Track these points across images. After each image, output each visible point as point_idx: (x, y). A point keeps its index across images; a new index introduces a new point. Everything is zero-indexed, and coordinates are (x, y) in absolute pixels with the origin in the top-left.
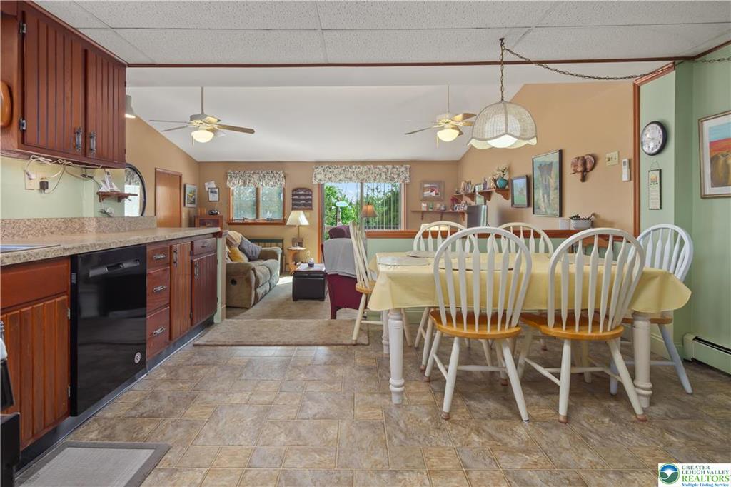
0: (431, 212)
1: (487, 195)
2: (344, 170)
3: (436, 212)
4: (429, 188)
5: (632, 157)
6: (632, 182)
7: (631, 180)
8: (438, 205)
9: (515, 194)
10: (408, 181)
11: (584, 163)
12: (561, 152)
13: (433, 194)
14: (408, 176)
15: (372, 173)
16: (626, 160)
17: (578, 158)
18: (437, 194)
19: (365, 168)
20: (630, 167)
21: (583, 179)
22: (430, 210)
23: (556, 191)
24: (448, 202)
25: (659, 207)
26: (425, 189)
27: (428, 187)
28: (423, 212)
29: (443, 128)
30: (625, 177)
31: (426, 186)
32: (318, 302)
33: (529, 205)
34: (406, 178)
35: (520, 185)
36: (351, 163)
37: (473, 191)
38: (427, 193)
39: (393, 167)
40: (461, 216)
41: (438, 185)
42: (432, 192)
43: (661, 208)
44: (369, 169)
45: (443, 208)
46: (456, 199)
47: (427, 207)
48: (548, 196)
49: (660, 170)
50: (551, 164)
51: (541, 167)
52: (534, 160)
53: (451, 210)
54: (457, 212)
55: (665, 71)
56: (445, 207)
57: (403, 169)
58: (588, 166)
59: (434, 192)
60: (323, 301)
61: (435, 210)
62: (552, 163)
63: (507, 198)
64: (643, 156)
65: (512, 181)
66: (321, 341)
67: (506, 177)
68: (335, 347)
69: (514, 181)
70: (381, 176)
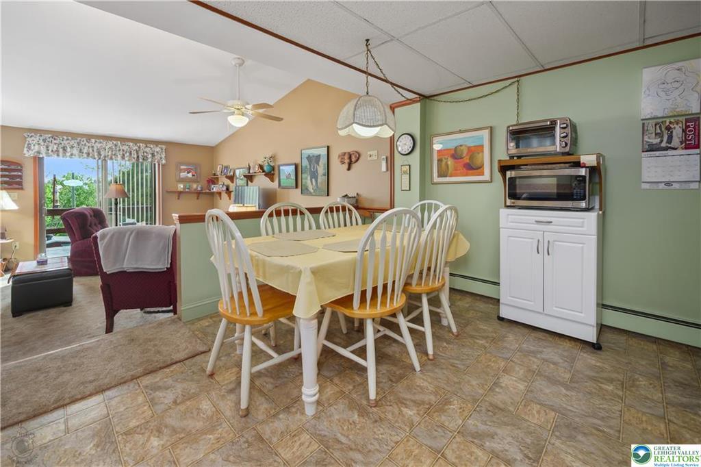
0: (187, 192)
1: (250, 178)
2: (78, 144)
3: (194, 193)
4: (186, 170)
5: (389, 155)
6: (389, 172)
7: (387, 170)
8: (195, 186)
9: (281, 177)
10: (164, 162)
11: (350, 158)
12: (328, 147)
13: (190, 175)
14: (163, 156)
15: (119, 150)
16: (385, 157)
17: (345, 153)
18: (193, 175)
19: (110, 144)
20: (387, 162)
21: (349, 169)
22: (187, 190)
23: (323, 177)
24: (204, 183)
25: (408, 189)
26: (181, 171)
27: (184, 169)
28: (180, 193)
29: (233, 113)
30: (384, 168)
31: (182, 167)
32: (63, 308)
33: (297, 187)
34: (161, 158)
35: (288, 170)
36: (89, 137)
37: (232, 173)
38: (183, 175)
39: (146, 146)
40: (217, 195)
41: (194, 168)
42: (188, 173)
43: (410, 190)
44: (116, 145)
45: (199, 189)
46: (213, 180)
47: (184, 188)
48: (316, 181)
49: (410, 166)
50: (319, 157)
51: (309, 158)
52: (303, 151)
53: (208, 191)
54: (213, 193)
55: (413, 101)
56: (202, 188)
57: (158, 149)
58: (353, 159)
59: (191, 174)
60: (71, 305)
61: (193, 190)
62: (320, 155)
63: (272, 180)
64: (397, 155)
65: (279, 167)
66: (140, 370)
67: (272, 164)
68: (167, 370)
69: (281, 168)
70: (131, 154)
